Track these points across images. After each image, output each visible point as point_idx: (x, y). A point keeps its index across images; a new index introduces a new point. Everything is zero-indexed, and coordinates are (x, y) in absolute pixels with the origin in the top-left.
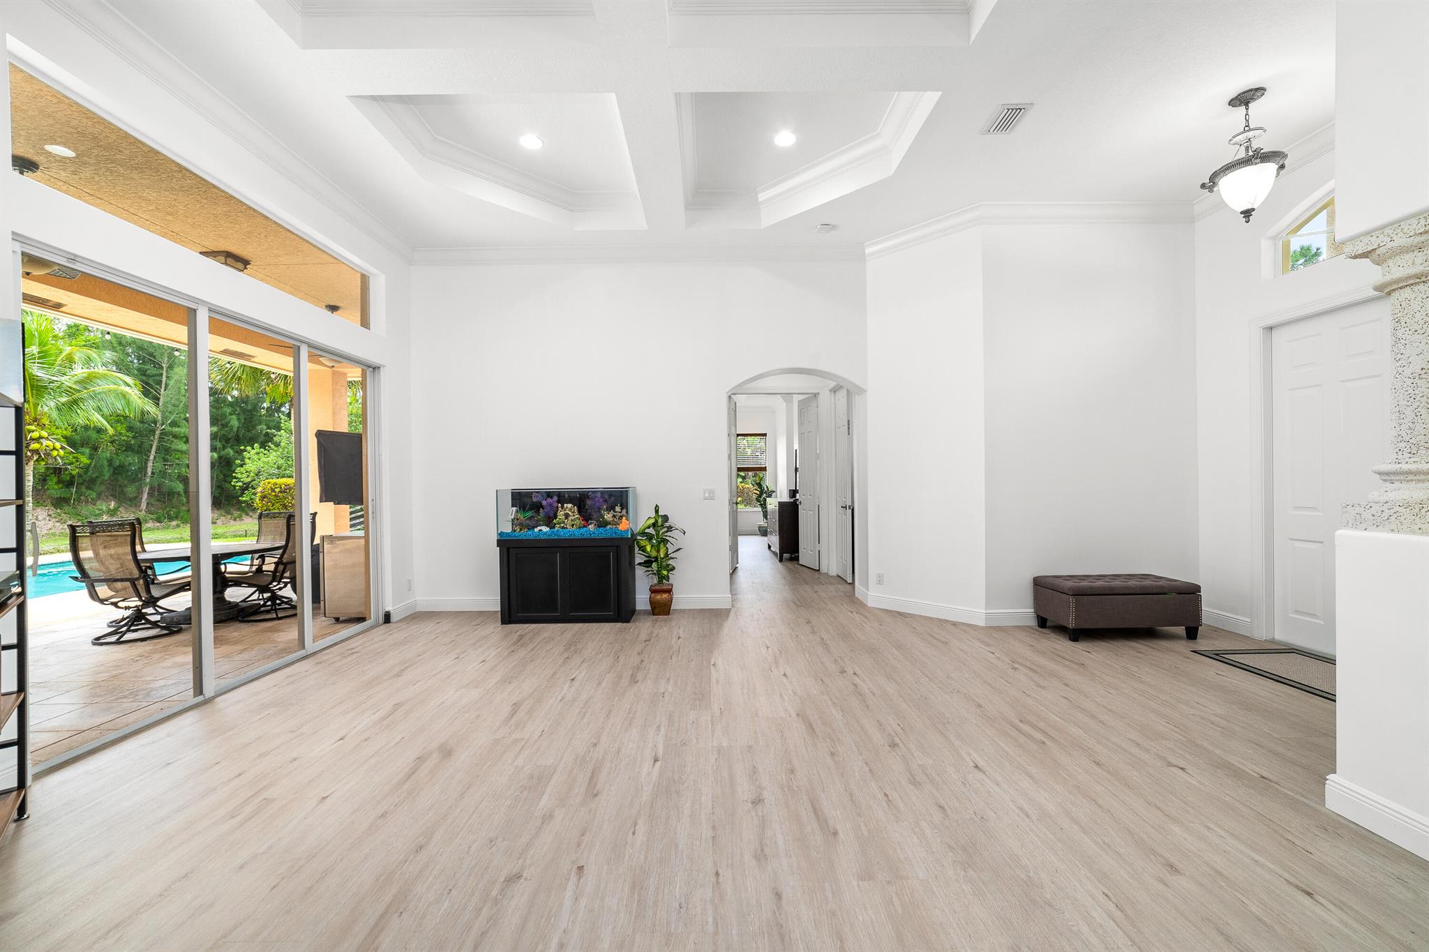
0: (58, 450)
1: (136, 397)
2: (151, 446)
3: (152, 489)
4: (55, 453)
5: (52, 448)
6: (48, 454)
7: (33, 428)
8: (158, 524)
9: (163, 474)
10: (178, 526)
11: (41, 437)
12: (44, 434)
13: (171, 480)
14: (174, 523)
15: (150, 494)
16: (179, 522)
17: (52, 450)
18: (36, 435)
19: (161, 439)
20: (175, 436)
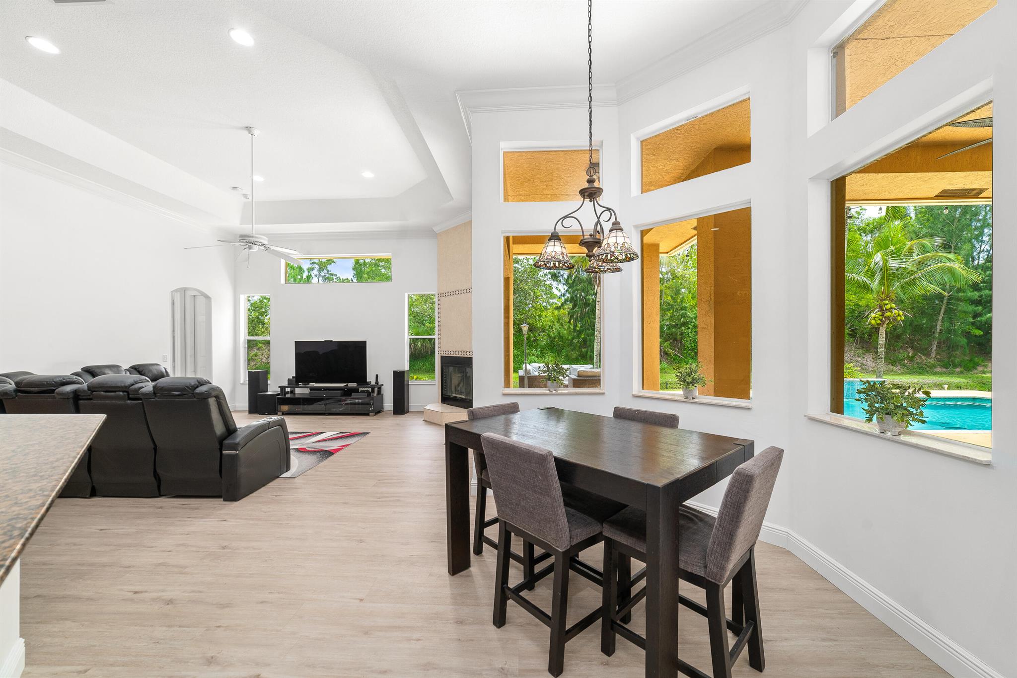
0: (901, 316)
1: (960, 269)
2: (941, 309)
3: (939, 343)
4: (899, 318)
5: (897, 315)
6: (895, 319)
7: (887, 302)
8: (945, 370)
9: (949, 331)
10: (962, 372)
11: (891, 308)
12: (894, 306)
13: (956, 335)
14: (958, 370)
15: (939, 346)
16: (962, 369)
17: (897, 316)
18: (888, 307)
19: (948, 303)
20: (959, 299)
